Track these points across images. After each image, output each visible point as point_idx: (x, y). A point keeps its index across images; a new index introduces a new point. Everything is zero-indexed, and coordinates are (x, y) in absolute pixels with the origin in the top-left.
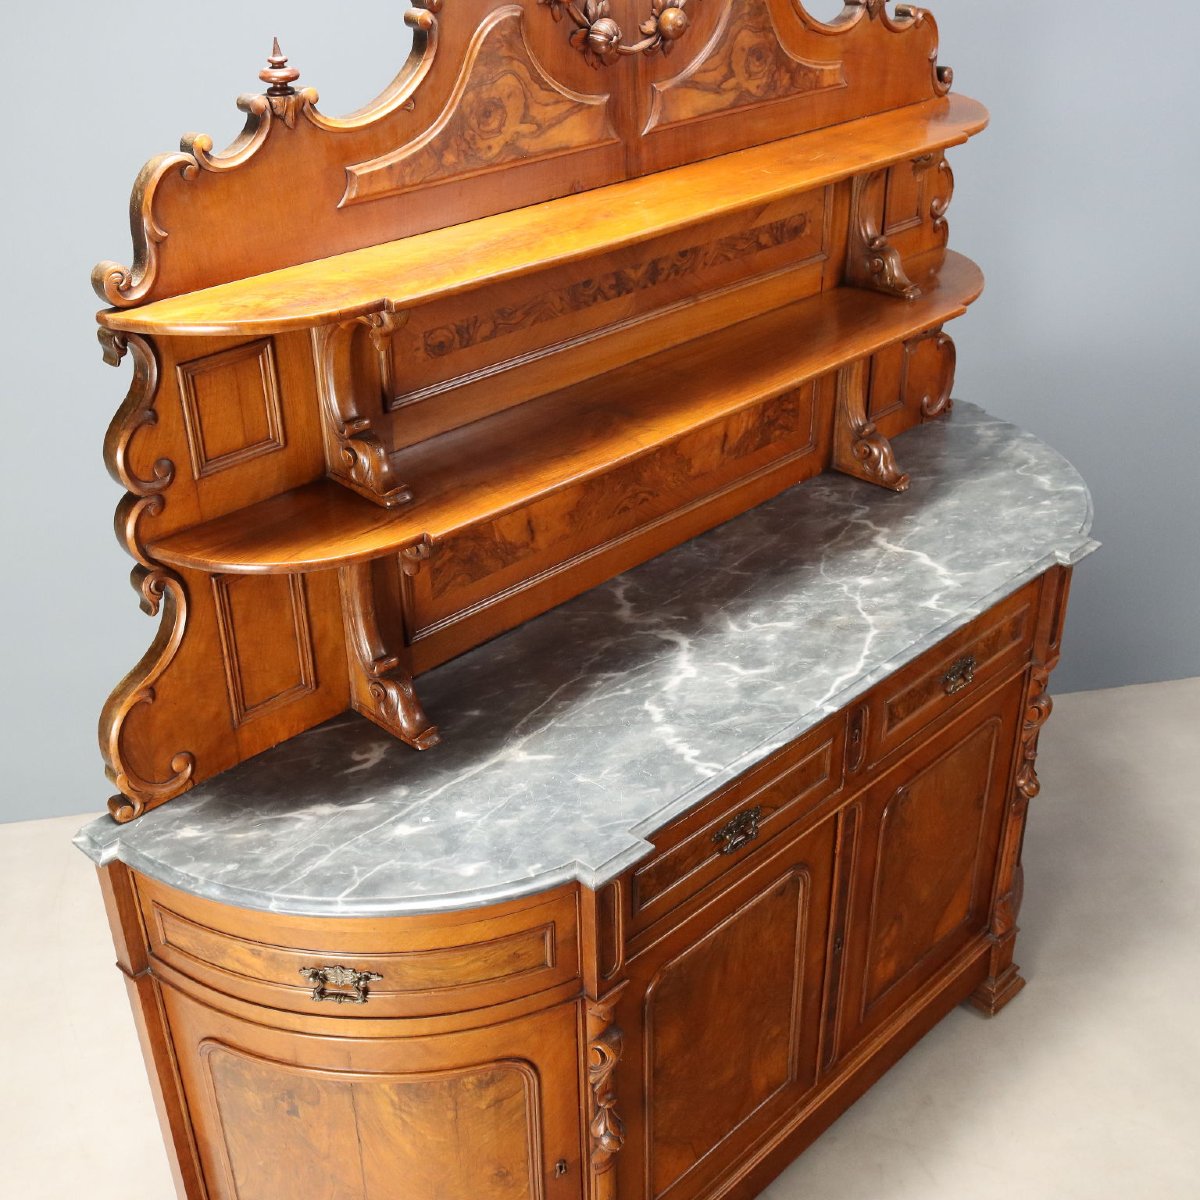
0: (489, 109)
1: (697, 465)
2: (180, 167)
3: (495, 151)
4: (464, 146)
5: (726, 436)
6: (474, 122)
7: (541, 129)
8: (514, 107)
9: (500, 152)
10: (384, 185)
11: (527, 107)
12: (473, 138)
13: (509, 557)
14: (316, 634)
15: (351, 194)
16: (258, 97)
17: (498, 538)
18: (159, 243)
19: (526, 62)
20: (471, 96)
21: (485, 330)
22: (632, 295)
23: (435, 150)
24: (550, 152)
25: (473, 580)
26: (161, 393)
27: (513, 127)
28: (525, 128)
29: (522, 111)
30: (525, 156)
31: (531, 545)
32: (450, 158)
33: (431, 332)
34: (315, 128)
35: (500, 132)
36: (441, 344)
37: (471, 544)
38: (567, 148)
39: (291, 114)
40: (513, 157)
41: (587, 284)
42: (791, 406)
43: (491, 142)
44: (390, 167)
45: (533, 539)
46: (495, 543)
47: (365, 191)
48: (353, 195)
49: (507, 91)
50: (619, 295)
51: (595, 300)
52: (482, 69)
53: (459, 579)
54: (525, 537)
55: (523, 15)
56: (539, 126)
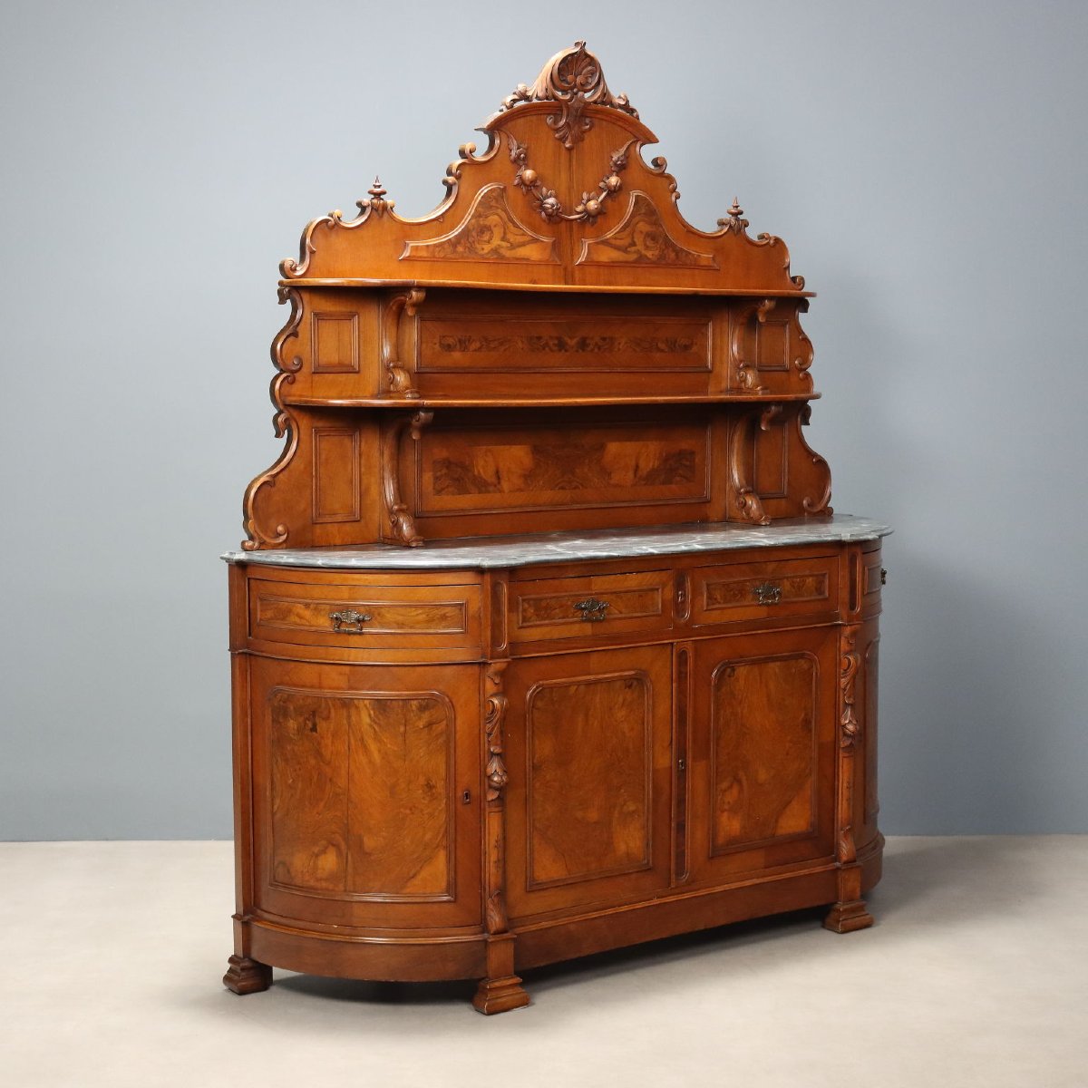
0: (483, 229)
1: (616, 478)
2: (326, 221)
3: (486, 251)
4: (468, 245)
5: (637, 466)
6: (474, 234)
7: (513, 247)
8: (498, 233)
9: (489, 252)
10: (424, 254)
11: (505, 233)
12: (474, 242)
13: (483, 489)
14: (363, 487)
15: (407, 254)
16: (367, 200)
17: (476, 473)
18: (312, 252)
19: (505, 211)
20: (473, 221)
21: (476, 345)
22: (568, 354)
23: (454, 243)
24: (517, 259)
25: (460, 494)
26: (302, 324)
27: (496, 242)
28: (504, 244)
29: (502, 235)
30: (503, 257)
31: (498, 486)
32: (460, 249)
33: (444, 337)
34: (393, 218)
35: (489, 242)
36: (449, 346)
37: (459, 469)
38: (528, 259)
39: (380, 209)
40: (495, 256)
41: (539, 338)
42: (688, 463)
43: (484, 246)
44: (428, 246)
45: (499, 483)
46: (474, 475)
47: (414, 254)
48: (408, 255)
49: (494, 223)
50: (560, 350)
51: (544, 349)
52: (480, 209)
53: (450, 489)
54: (494, 480)
55: (505, 188)
56: (512, 245)
